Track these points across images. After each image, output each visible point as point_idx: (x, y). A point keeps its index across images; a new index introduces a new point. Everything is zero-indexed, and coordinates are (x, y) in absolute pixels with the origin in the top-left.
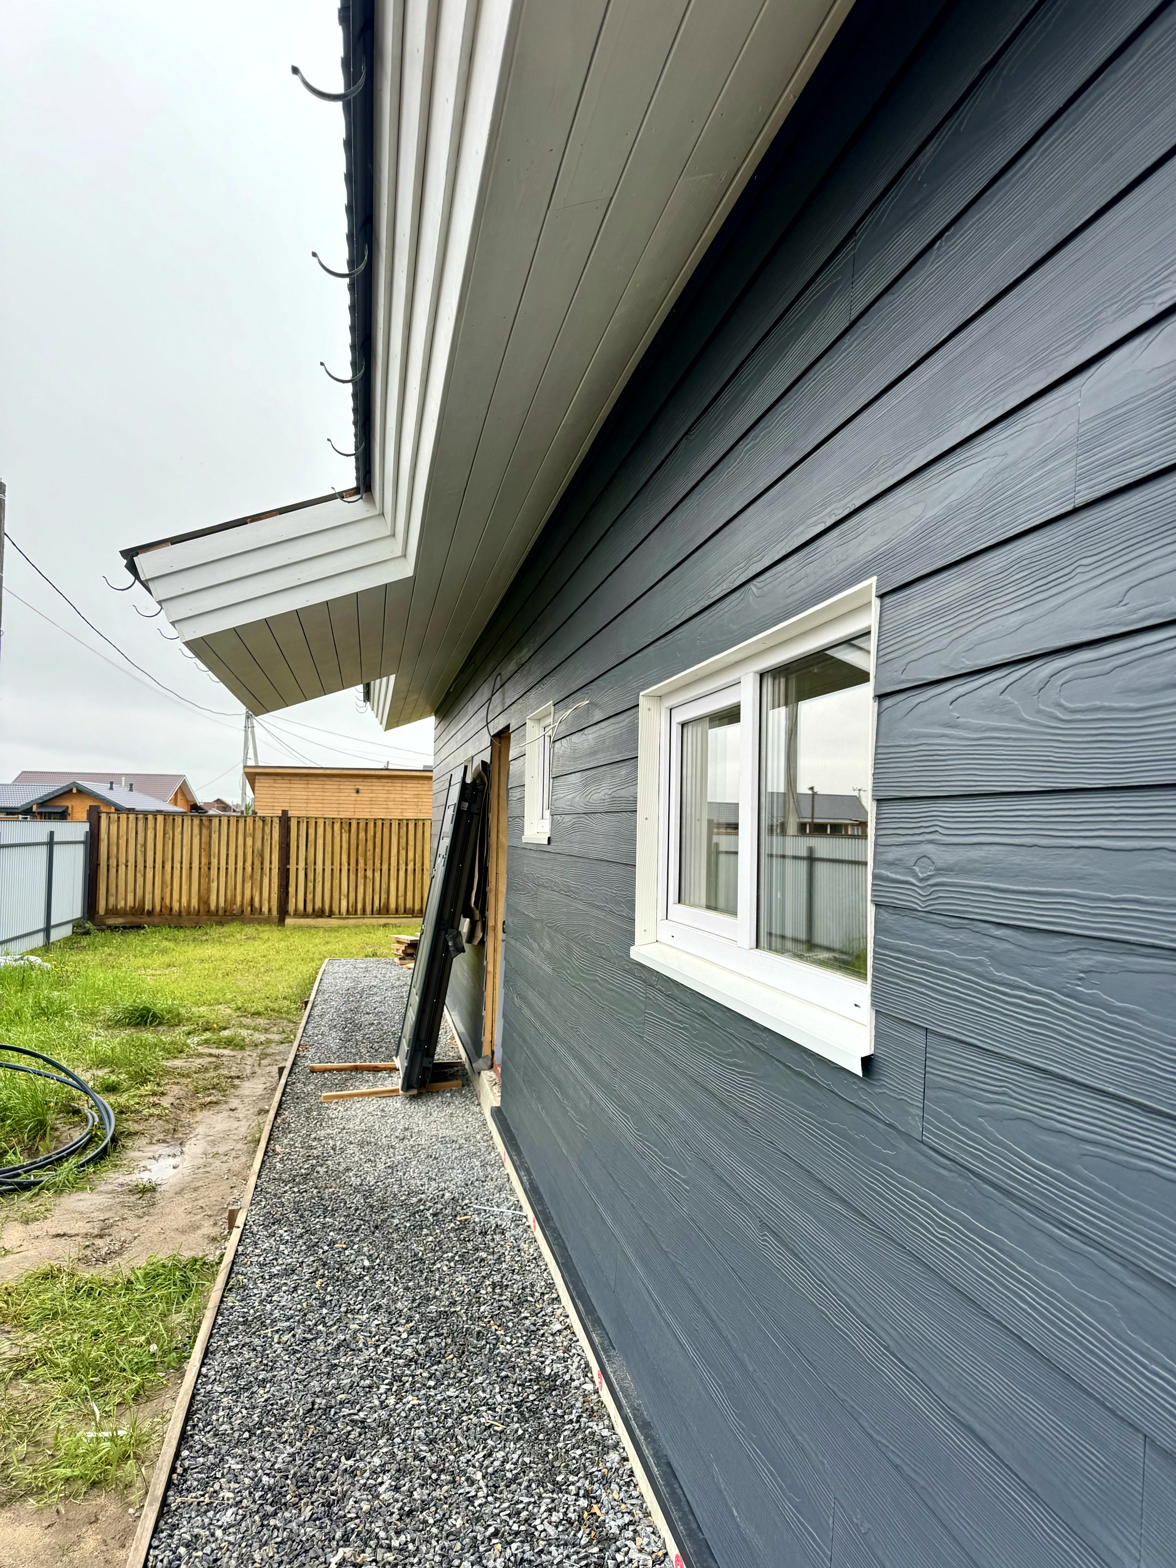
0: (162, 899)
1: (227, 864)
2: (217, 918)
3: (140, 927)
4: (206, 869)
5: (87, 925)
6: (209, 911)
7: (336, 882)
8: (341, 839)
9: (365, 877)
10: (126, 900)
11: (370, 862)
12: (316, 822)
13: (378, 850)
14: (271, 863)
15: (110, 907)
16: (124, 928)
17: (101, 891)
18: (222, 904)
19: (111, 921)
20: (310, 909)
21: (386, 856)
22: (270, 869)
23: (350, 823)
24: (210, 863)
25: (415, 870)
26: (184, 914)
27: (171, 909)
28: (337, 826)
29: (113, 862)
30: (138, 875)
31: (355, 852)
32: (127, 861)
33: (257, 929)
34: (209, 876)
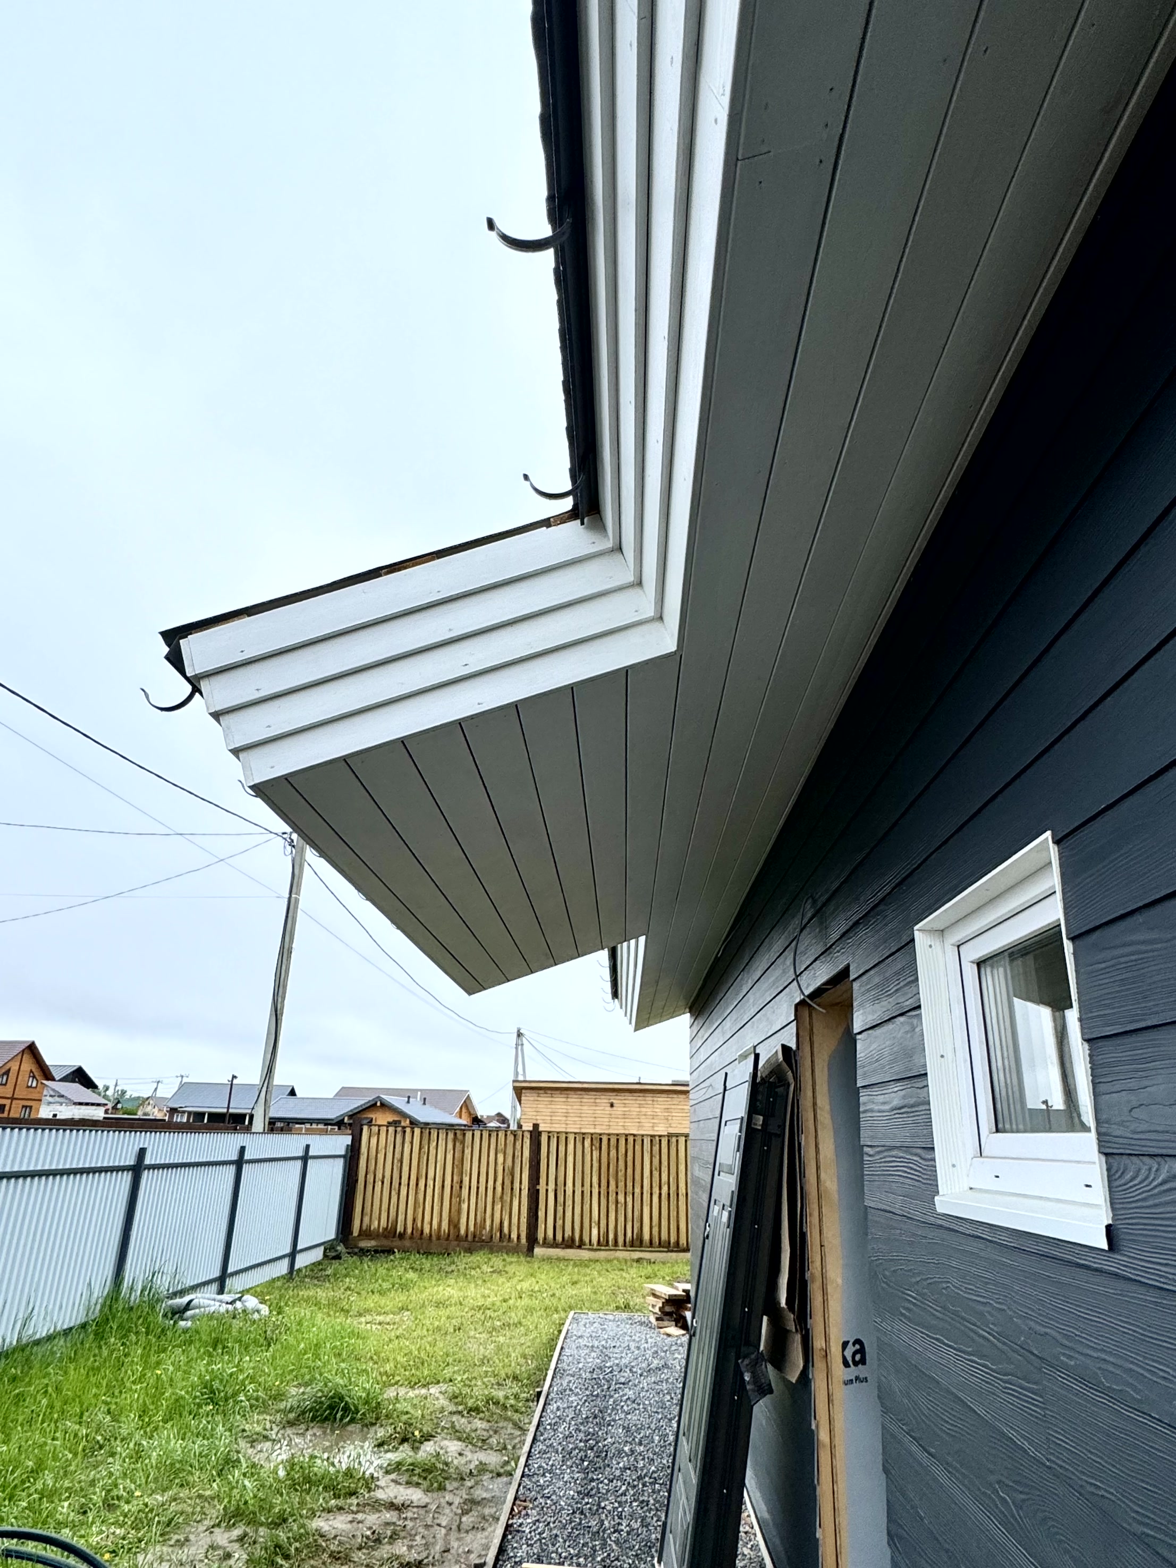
0: (414, 1220)
1: (478, 1182)
2: (466, 1245)
3: (390, 1251)
4: (458, 1188)
5: (339, 1248)
6: (458, 1236)
7: (587, 1207)
8: (592, 1156)
9: (617, 1202)
10: (378, 1222)
11: (621, 1184)
12: (566, 1138)
13: (630, 1171)
14: (521, 1183)
15: (364, 1228)
16: (376, 1251)
17: (357, 1210)
18: (472, 1228)
19: (364, 1244)
20: (559, 1238)
21: (638, 1177)
22: (520, 1189)
23: (601, 1139)
24: (461, 1182)
25: (669, 1194)
26: (434, 1238)
27: (422, 1231)
28: (587, 1143)
29: (370, 1178)
30: (393, 1193)
31: (606, 1173)
32: (383, 1177)
33: (504, 1260)
34: (460, 1196)
